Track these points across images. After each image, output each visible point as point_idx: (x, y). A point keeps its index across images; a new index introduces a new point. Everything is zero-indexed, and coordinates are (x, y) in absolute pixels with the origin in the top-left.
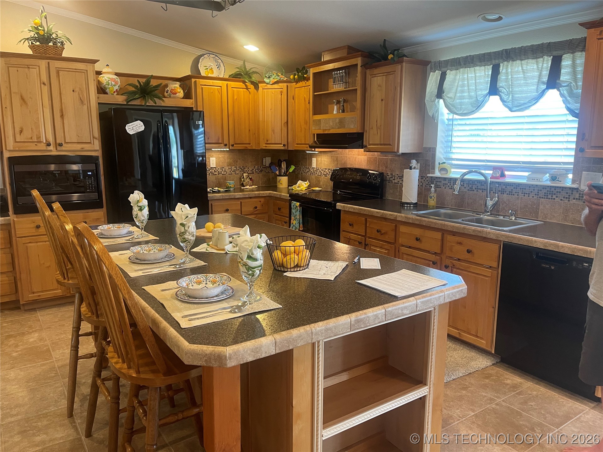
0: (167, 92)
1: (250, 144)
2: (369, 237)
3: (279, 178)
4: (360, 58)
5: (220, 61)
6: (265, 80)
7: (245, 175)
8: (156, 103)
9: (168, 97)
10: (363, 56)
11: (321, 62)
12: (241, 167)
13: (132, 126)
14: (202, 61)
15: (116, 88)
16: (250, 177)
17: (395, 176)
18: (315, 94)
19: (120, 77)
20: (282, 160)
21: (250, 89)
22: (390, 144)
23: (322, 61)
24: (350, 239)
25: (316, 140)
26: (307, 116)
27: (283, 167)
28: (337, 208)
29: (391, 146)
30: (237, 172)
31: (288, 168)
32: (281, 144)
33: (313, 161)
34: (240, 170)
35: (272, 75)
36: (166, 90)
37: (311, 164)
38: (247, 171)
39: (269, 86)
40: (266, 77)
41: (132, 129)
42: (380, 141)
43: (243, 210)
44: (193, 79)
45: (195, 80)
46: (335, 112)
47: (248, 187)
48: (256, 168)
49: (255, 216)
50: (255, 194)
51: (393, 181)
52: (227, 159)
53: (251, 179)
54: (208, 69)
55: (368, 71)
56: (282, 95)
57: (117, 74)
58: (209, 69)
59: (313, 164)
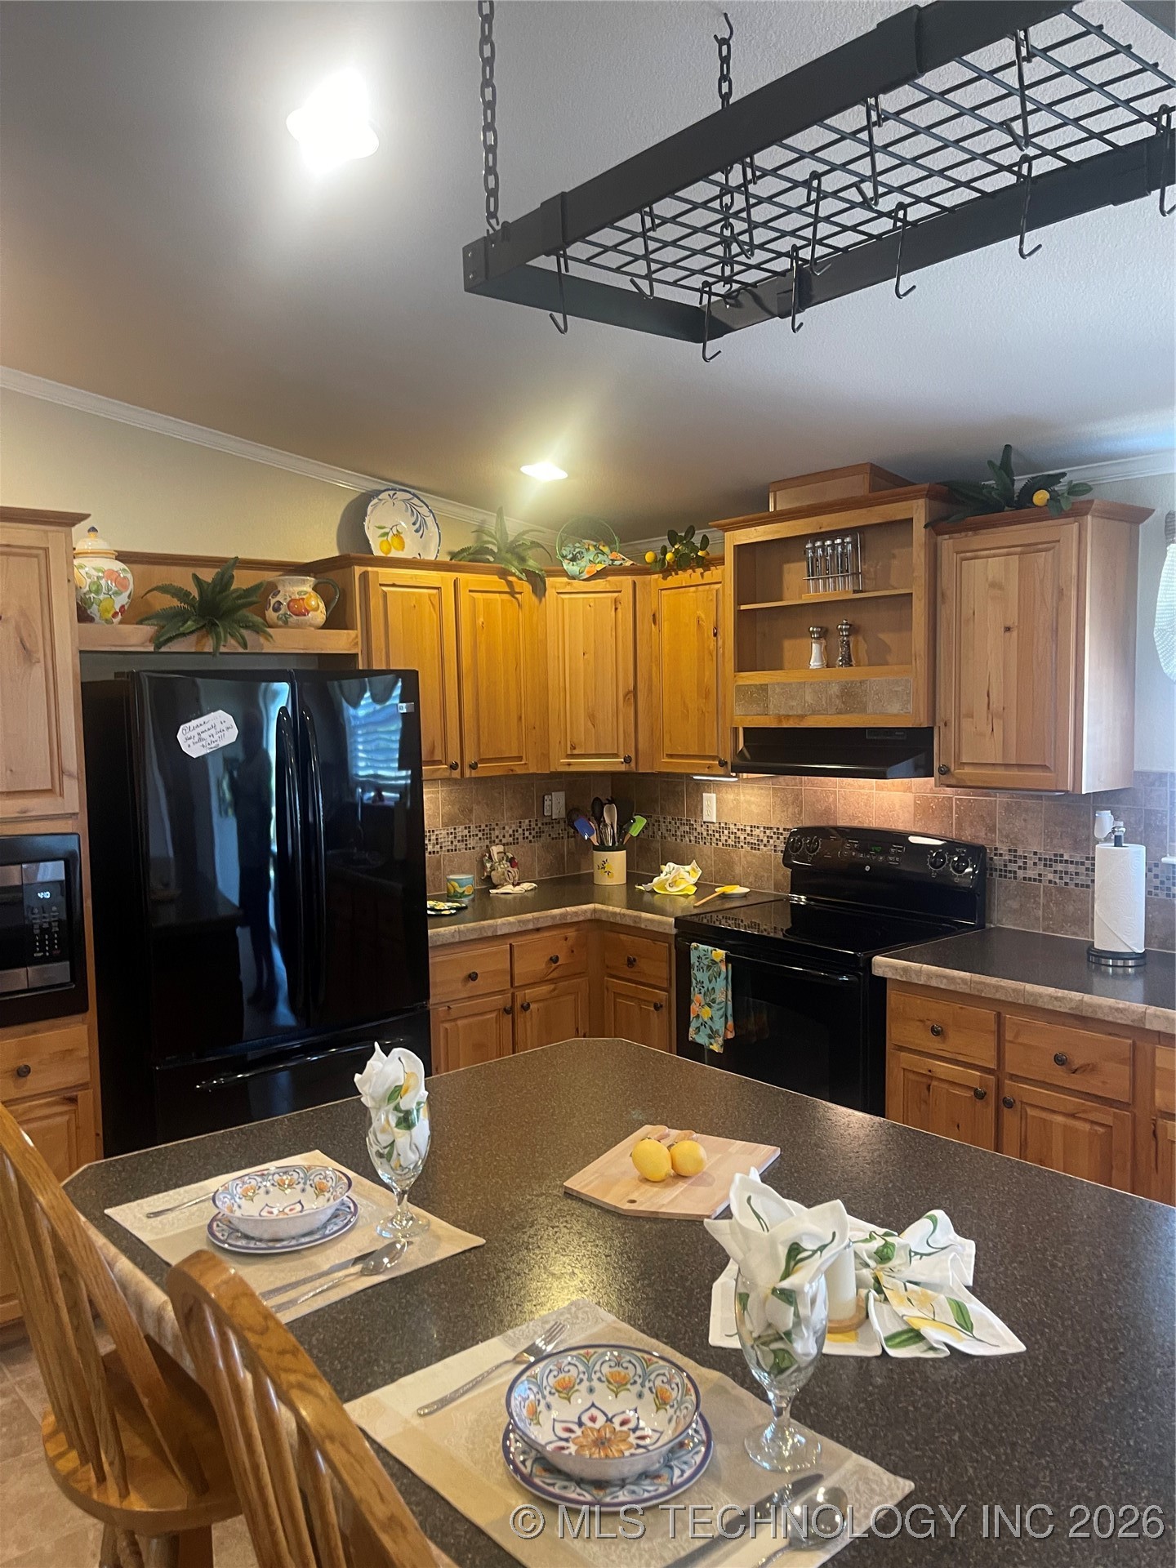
0: (276, 610)
1: (520, 758)
2: (1012, 1075)
3: (601, 856)
4: (921, 502)
5: (424, 510)
6: (565, 567)
7: (496, 850)
8: (245, 647)
9: (280, 623)
10: (931, 495)
11: (767, 513)
12: (483, 827)
13: (199, 730)
14: (372, 512)
15: (122, 600)
16: (510, 856)
17: (1025, 857)
18: (743, 607)
19: (135, 566)
20: (604, 802)
21: (520, 593)
22: (1044, 767)
23: (771, 509)
24: (931, 1078)
25: (741, 745)
26: (707, 673)
27: (608, 821)
28: (877, 972)
29: (1050, 771)
30: (472, 842)
31: (624, 822)
32: (616, 756)
33: (705, 803)
34: (480, 835)
35: (584, 550)
36: (273, 601)
37: (697, 808)
38: (501, 837)
39: (578, 585)
40: (564, 557)
41: (196, 739)
42: (1004, 756)
43: (516, 971)
44: (356, 568)
45: (364, 569)
46: (814, 663)
47: (508, 888)
48: (524, 826)
49: (552, 986)
50: (553, 917)
51: (1021, 874)
52: (443, 805)
53: (512, 861)
54: (387, 534)
55: (947, 543)
56: (619, 610)
57: (122, 557)
58: (391, 534)
59: (705, 812)
